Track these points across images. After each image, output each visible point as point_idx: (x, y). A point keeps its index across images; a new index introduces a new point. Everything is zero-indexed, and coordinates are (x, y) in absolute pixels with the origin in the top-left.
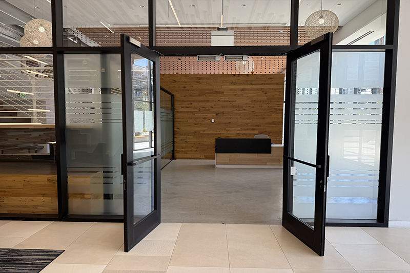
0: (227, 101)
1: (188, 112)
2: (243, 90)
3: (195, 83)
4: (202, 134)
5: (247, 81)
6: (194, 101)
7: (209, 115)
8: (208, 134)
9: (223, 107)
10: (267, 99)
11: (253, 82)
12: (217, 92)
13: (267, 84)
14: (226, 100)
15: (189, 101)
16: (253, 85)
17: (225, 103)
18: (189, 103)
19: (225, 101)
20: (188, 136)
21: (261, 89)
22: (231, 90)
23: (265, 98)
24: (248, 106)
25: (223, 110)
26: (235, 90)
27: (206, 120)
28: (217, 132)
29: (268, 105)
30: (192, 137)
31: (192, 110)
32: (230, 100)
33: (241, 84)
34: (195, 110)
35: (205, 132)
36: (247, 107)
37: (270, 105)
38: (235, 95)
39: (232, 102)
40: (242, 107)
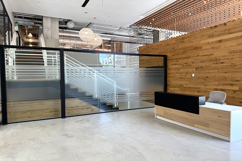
1: (175, 69)
2: (220, 41)
3: (181, 43)
4: (185, 87)
5: (225, 30)
6: (179, 59)
9: (202, 62)
11: (231, 31)
12: (196, 48)
14: (204, 54)
15: (176, 59)
17: (203, 57)
18: (176, 60)
19: (203, 56)
20: (175, 89)
21: (241, 36)
22: (208, 43)
25: (201, 64)
26: (212, 43)
27: (188, 74)
28: (197, 86)
30: (178, 89)
31: (178, 66)
32: (208, 54)
36: (225, 59)
40: (220, 60)
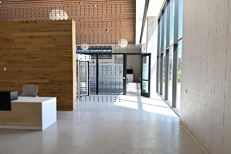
0: (17, 49)
2: (32, 37)
7: (1, 64)
8: (1, 83)
9: (14, 55)
10: (56, 46)
11: (41, 29)
13: (55, 31)
14: (16, 47)
16: (42, 31)
17: (15, 51)
19: (15, 49)
21: (50, 36)
22: (20, 37)
23: (54, 46)
24: (38, 53)
26: (24, 37)
29: (57, 53)
32: (20, 48)
33: (30, 31)
36: (36, 55)
37: (59, 53)
38: (25, 42)
39: (22, 49)
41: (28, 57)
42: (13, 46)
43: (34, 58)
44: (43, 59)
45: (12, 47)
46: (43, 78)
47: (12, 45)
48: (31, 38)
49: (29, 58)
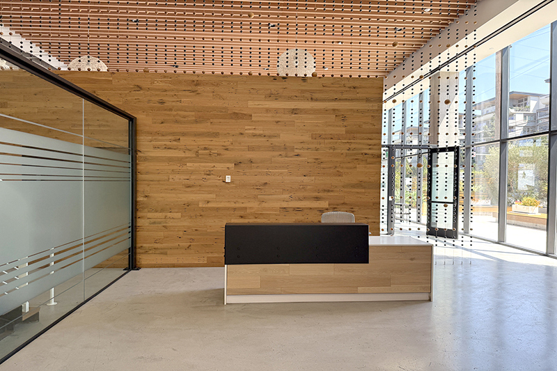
0: (260, 135)
1: (170, 160)
2: (294, 111)
3: (187, 93)
4: (203, 209)
5: (303, 91)
7: (220, 166)
8: (218, 209)
10: (347, 132)
11: (316, 96)
12: (237, 116)
13: (346, 100)
15: (173, 134)
16: (316, 100)
17: (254, 139)
18: (173, 138)
19: (255, 135)
20: (169, 215)
21: (334, 110)
23: (342, 130)
24: (306, 146)
25: (250, 155)
26: (276, 111)
27: (212, 177)
28: (237, 205)
29: (348, 146)
30: (179, 215)
31: (180, 154)
33: (290, 98)
34: (188, 154)
35: (210, 205)
37: (353, 146)
38: (278, 122)
39: (270, 137)
40: (293, 149)
41: (283, 153)
42: (249, 129)
43: (297, 155)
44: (317, 159)
45: (246, 131)
46: (316, 198)
47: (246, 127)
48: (292, 113)
49: (286, 157)
